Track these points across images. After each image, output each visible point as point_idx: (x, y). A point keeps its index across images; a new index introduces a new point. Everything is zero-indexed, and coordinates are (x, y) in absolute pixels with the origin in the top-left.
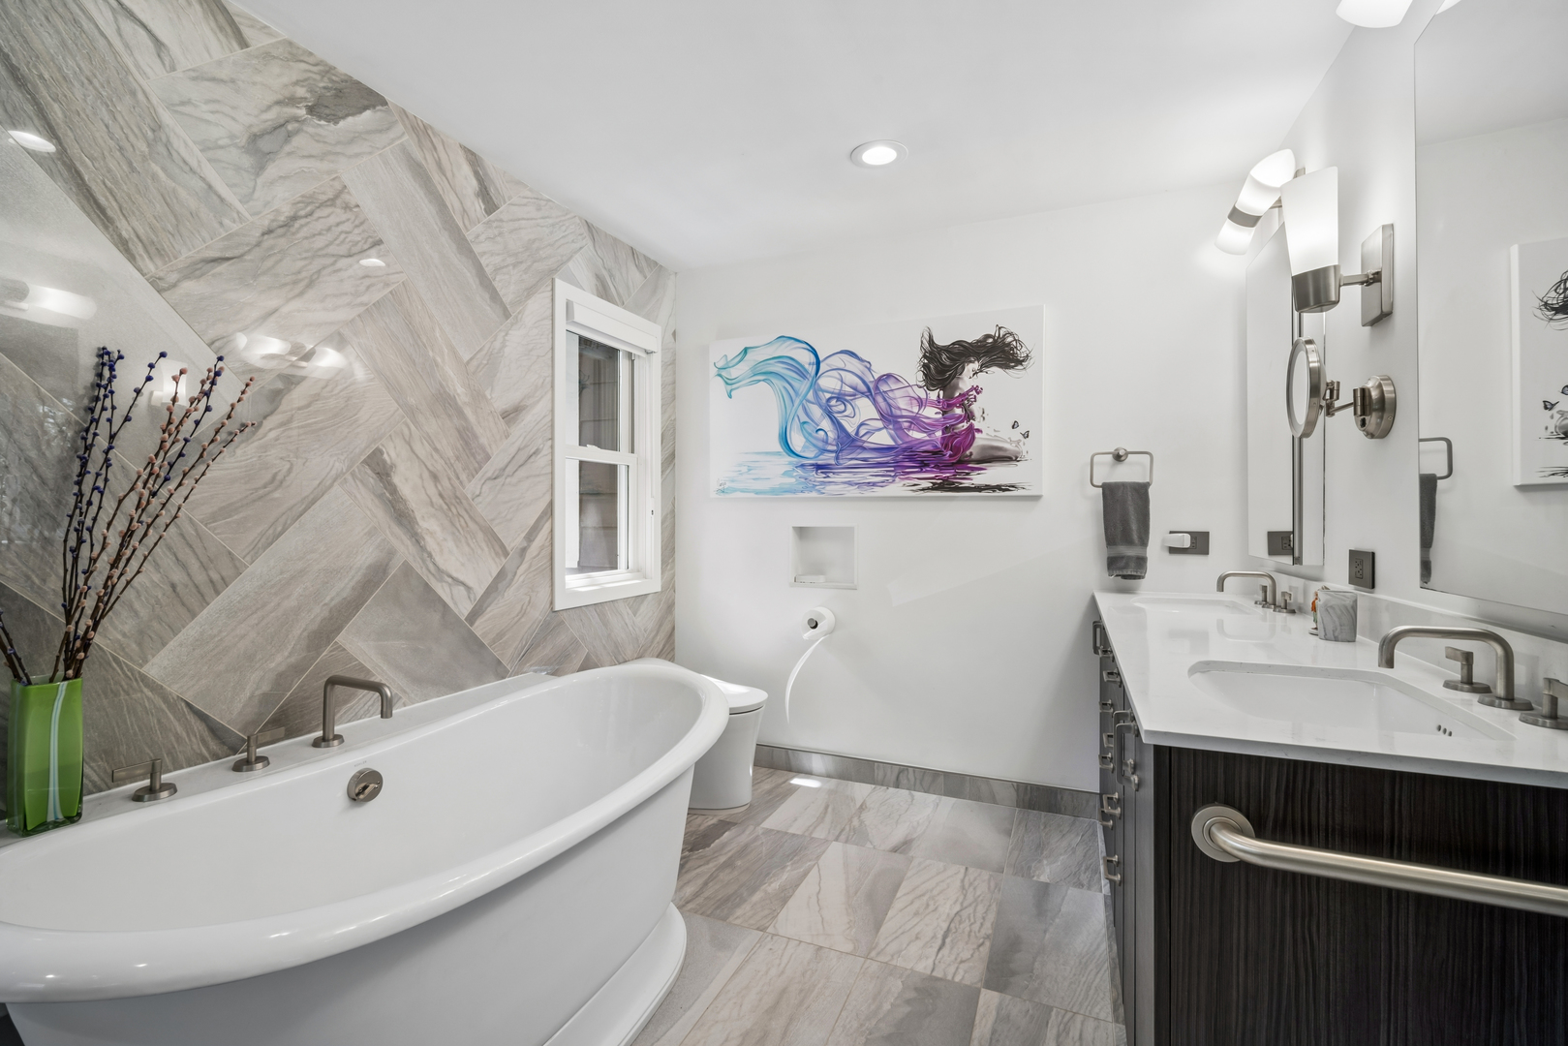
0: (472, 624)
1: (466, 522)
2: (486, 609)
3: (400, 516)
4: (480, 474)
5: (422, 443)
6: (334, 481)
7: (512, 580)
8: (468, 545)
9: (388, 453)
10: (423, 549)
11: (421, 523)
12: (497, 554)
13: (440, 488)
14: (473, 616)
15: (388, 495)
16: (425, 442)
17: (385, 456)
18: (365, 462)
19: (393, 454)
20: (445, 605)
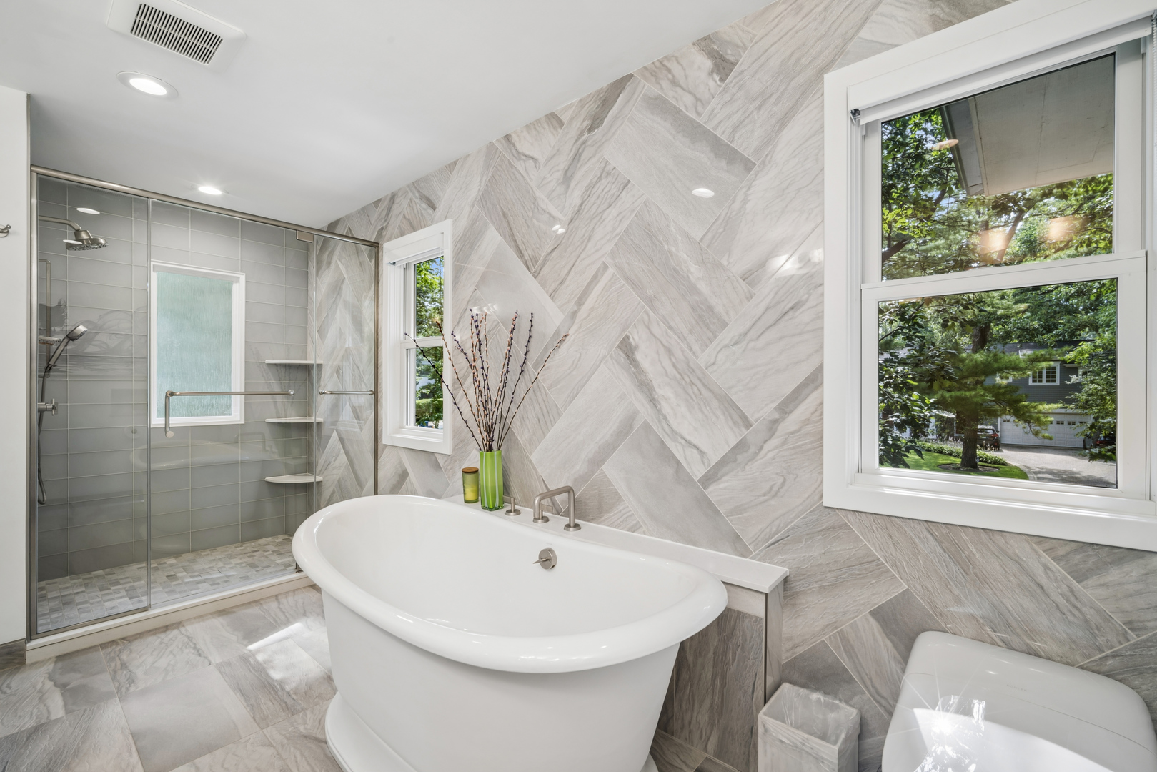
0: (705, 488)
1: (699, 390)
2: (722, 477)
3: (642, 384)
4: (715, 342)
5: (658, 324)
6: (601, 362)
7: (756, 454)
8: (702, 411)
9: (633, 337)
10: (659, 411)
11: (657, 390)
12: (735, 423)
13: (674, 360)
14: (708, 479)
15: (633, 368)
16: (661, 323)
17: (631, 340)
18: (618, 347)
19: (636, 338)
20: (678, 463)
